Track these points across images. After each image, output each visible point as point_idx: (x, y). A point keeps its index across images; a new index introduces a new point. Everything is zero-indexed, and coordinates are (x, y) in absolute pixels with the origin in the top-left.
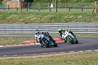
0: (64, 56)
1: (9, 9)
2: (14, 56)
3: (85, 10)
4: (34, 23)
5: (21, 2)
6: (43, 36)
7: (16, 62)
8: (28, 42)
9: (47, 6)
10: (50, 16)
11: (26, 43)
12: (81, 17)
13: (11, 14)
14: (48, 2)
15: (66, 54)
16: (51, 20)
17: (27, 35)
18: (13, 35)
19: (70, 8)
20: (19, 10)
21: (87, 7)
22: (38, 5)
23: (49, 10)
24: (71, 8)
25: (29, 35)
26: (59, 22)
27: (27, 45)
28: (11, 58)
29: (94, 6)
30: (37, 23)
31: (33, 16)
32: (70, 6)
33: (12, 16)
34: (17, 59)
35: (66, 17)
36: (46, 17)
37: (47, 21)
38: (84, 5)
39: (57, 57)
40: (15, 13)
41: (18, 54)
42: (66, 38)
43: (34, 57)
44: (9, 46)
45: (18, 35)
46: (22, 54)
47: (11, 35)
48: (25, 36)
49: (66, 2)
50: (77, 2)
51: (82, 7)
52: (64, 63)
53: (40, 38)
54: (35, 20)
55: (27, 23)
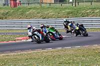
12: (98, 11)
16: (68, 15)
31: (51, 11)
33: (31, 11)
35: (83, 12)
37: (65, 16)
40: (34, 8)
54: (53, 15)
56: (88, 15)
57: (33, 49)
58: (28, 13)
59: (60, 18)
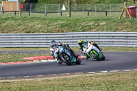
0: (81, 79)
1: (3, 12)
2: (11, 79)
3: (110, 14)
4: (39, 32)
5: (21, 3)
6: (61, 49)
7: (14, 87)
8: (30, 58)
9: (56, 8)
10: (61, 22)
11: (28, 60)
12: (104, 23)
13: (6, 19)
14: (59, 2)
15: (84, 75)
16: (62, 28)
17: (29, 50)
18: (9, 49)
19: (89, 11)
20: (18, 15)
21: (113, 10)
22: (45, 6)
23: (59, 14)
24: (91, 11)
25: (32, 50)
26: (74, 31)
27: (29, 62)
28: (6, 81)
29: (122, 8)
30: (43, 32)
31: (37, 22)
32: (89, 9)
33: (8, 22)
34: (15, 82)
35: (83, 24)
36: (55, 23)
37: (58, 29)
38: (108, 8)
39: (70, 79)
40: (13, 19)
41: (17, 76)
42: (89, 53)
43: (39, 80)
44: (4, 64)
45: (17, 49)
46: (22, 76)
47: (6, 50)
48: (27, 50)
49: (84, 3)
50: (99, 3)
51: (106, 10)
52: (81, 88)
53: (58, 53)
55: (29, 32)
56: (90, 29)
59: (51, 32)
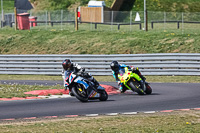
1: (52, 23)
4: (99, 52)
10: (131, 39)
16: (132, 48)
26: (147, 52)
30: (104, 52)
35: (162, 41)
36: (123, 40)
40: (65, 32)
54: (102, 46)
56: (171, 49)
57: (60, 114)
58: (51, 41)
59: (115, 52)
